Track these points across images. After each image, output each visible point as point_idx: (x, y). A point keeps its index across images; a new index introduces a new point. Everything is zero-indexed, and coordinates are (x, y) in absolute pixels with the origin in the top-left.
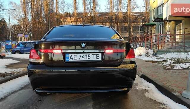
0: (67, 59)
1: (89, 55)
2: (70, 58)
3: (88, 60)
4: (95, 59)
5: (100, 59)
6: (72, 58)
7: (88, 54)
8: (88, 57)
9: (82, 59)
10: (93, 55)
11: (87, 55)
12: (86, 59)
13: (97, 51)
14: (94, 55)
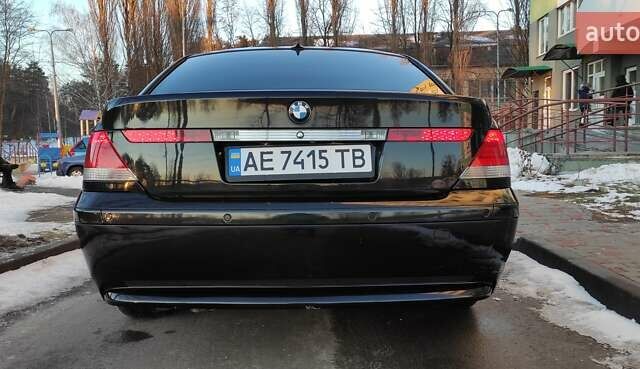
0: (233, 170)
1: (321, 152)
2: (247, 166)
3: (318, 170)
4: (349, 169)
5: (368, 168)
6: (254, 165)
7: (317, 149)
8: (319, 162)
9: (294, 170)
10: (337, 151)
11: (313, 153)
12: (309, 170)
13: (356, 134)
14: (342, 151)
